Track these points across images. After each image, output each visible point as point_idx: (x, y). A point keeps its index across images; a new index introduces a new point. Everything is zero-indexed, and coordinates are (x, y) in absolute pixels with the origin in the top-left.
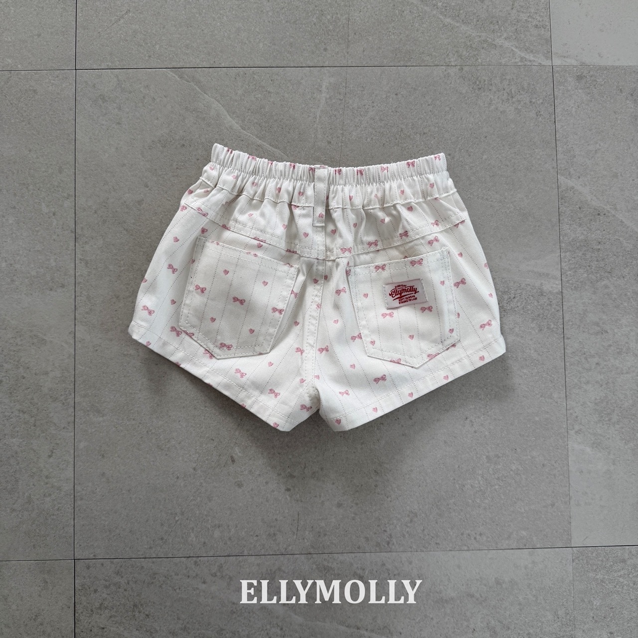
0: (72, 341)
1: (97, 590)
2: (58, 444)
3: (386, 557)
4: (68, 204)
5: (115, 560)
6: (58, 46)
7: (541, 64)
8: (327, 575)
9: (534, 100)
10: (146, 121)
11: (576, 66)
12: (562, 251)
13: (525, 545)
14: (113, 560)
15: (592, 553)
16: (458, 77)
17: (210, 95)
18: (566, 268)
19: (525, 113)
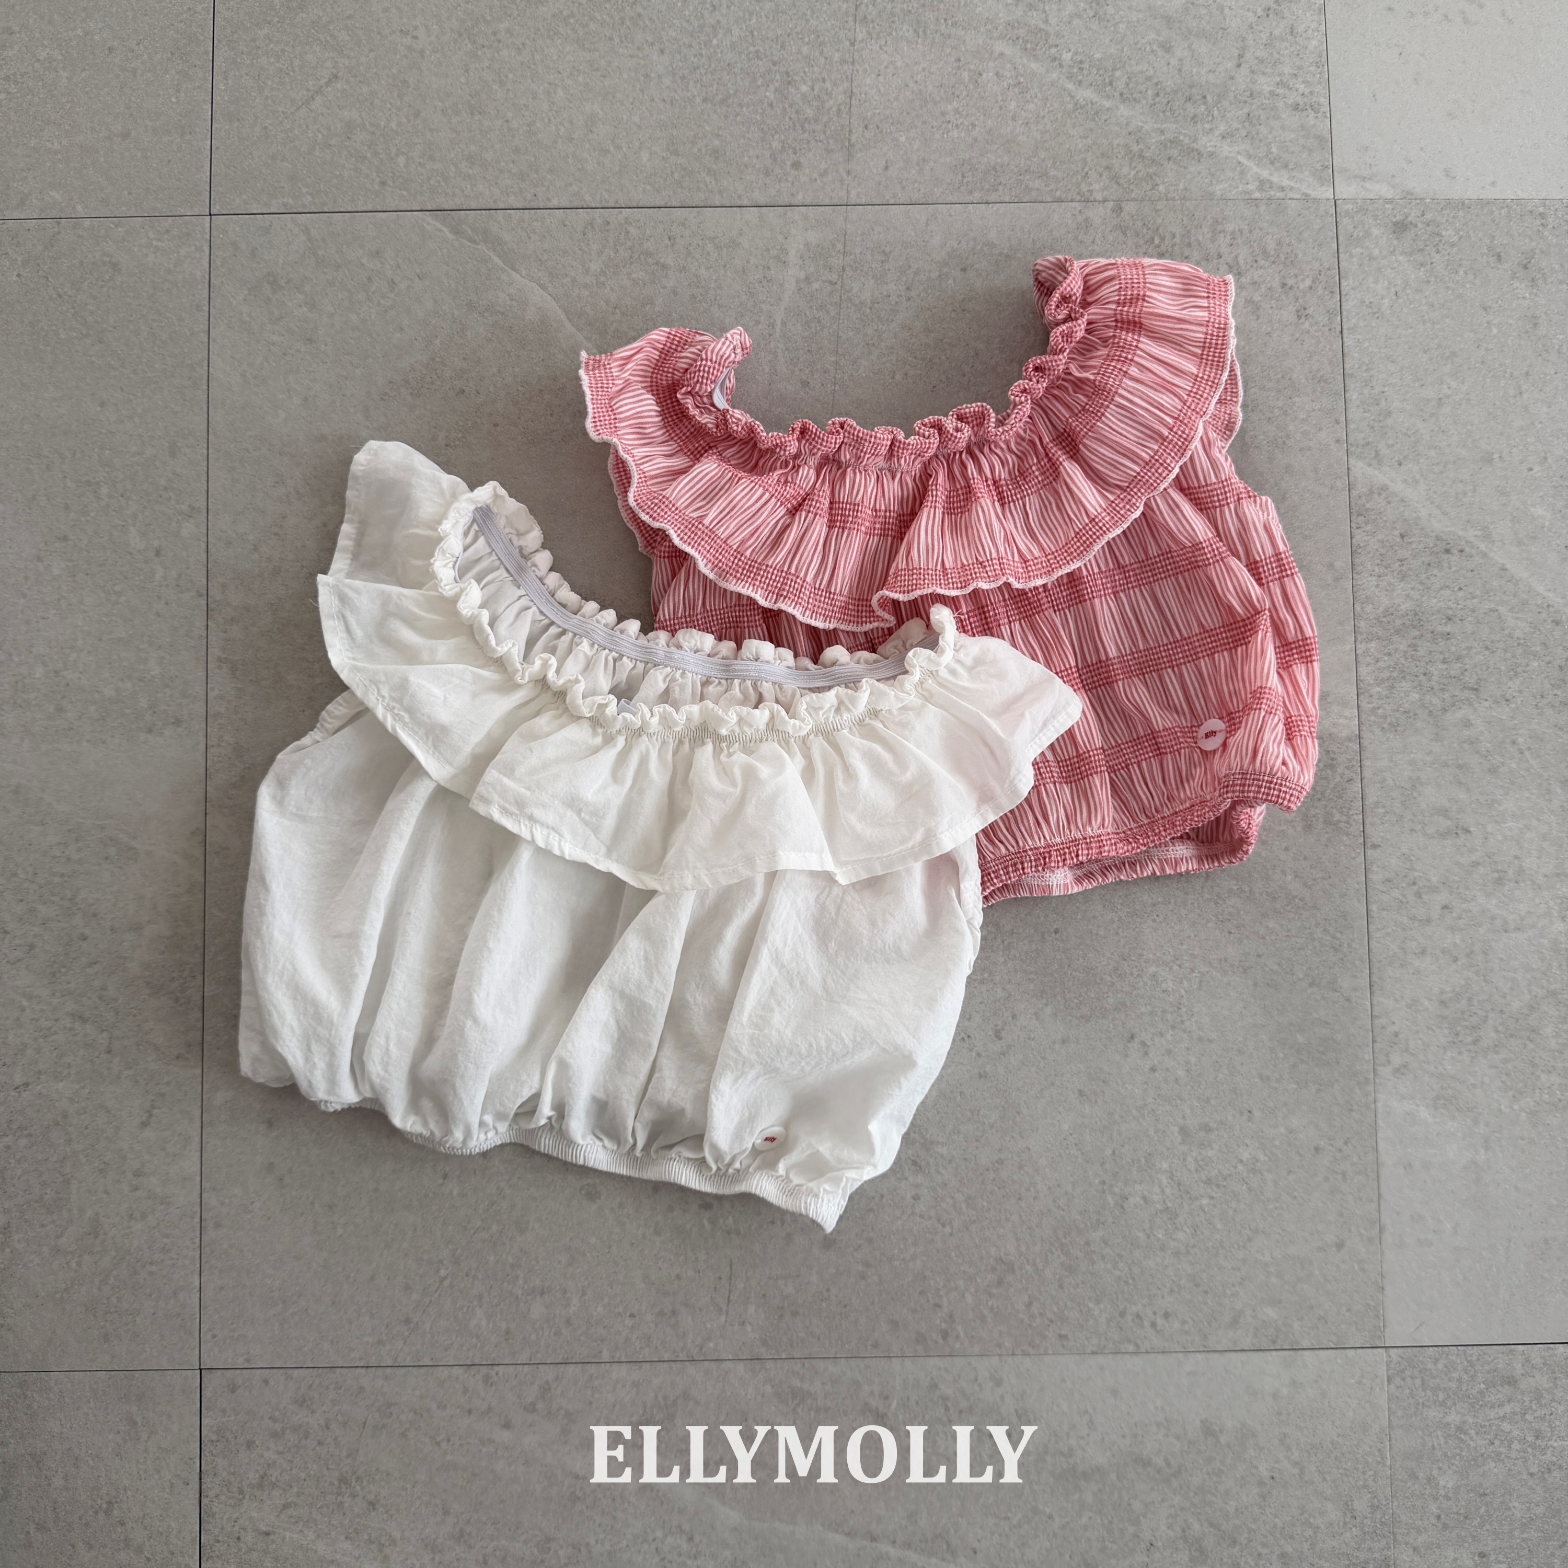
0: (198, 853)
1: (254, 1442)
2: (162, 1095)
3: (940, 1369)
4: (189, 529)
5: (296, 1371)
6: (169, 161)
7: (1307, 195)
8: (799, 1410)
9: (1291, 282)
10: (374, 335)
11: (1390, 201)
12: (1360, 638)
13: (1274, 1342)
14: (292, 1371)
15: (1436, 1361)
16: (1109, 229)
17: (524, 273)
18: (1370, 679)
19: (1270, 311)
